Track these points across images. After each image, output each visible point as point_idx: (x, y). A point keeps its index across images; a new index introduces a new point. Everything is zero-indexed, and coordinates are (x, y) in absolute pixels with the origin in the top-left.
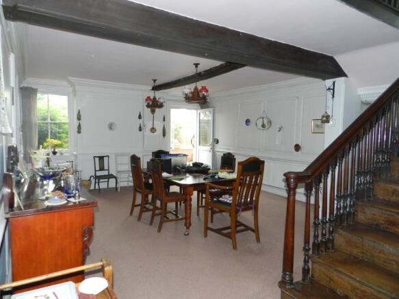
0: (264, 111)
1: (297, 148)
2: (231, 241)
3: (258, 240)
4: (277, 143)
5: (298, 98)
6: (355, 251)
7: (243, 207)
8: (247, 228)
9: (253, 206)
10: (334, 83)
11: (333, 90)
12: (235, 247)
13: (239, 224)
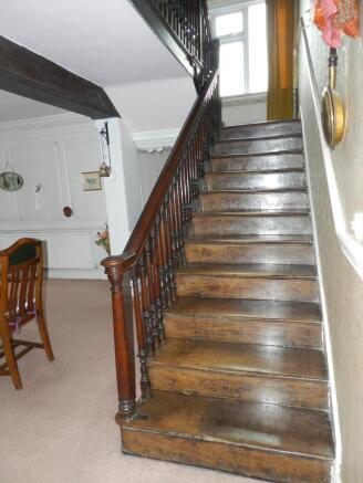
0: (8, 163)
1: (68, 212)
2: (9, 378)
3: (51, 357)
4: (37, 207)
5: (56, 143)
6: (188, 333)
7: (20, 319)
8: (30, 346)
9: (35, 312)
10: (106, 124)
11: (107, 133)
12: (19, 386)
13: (14, 344)
